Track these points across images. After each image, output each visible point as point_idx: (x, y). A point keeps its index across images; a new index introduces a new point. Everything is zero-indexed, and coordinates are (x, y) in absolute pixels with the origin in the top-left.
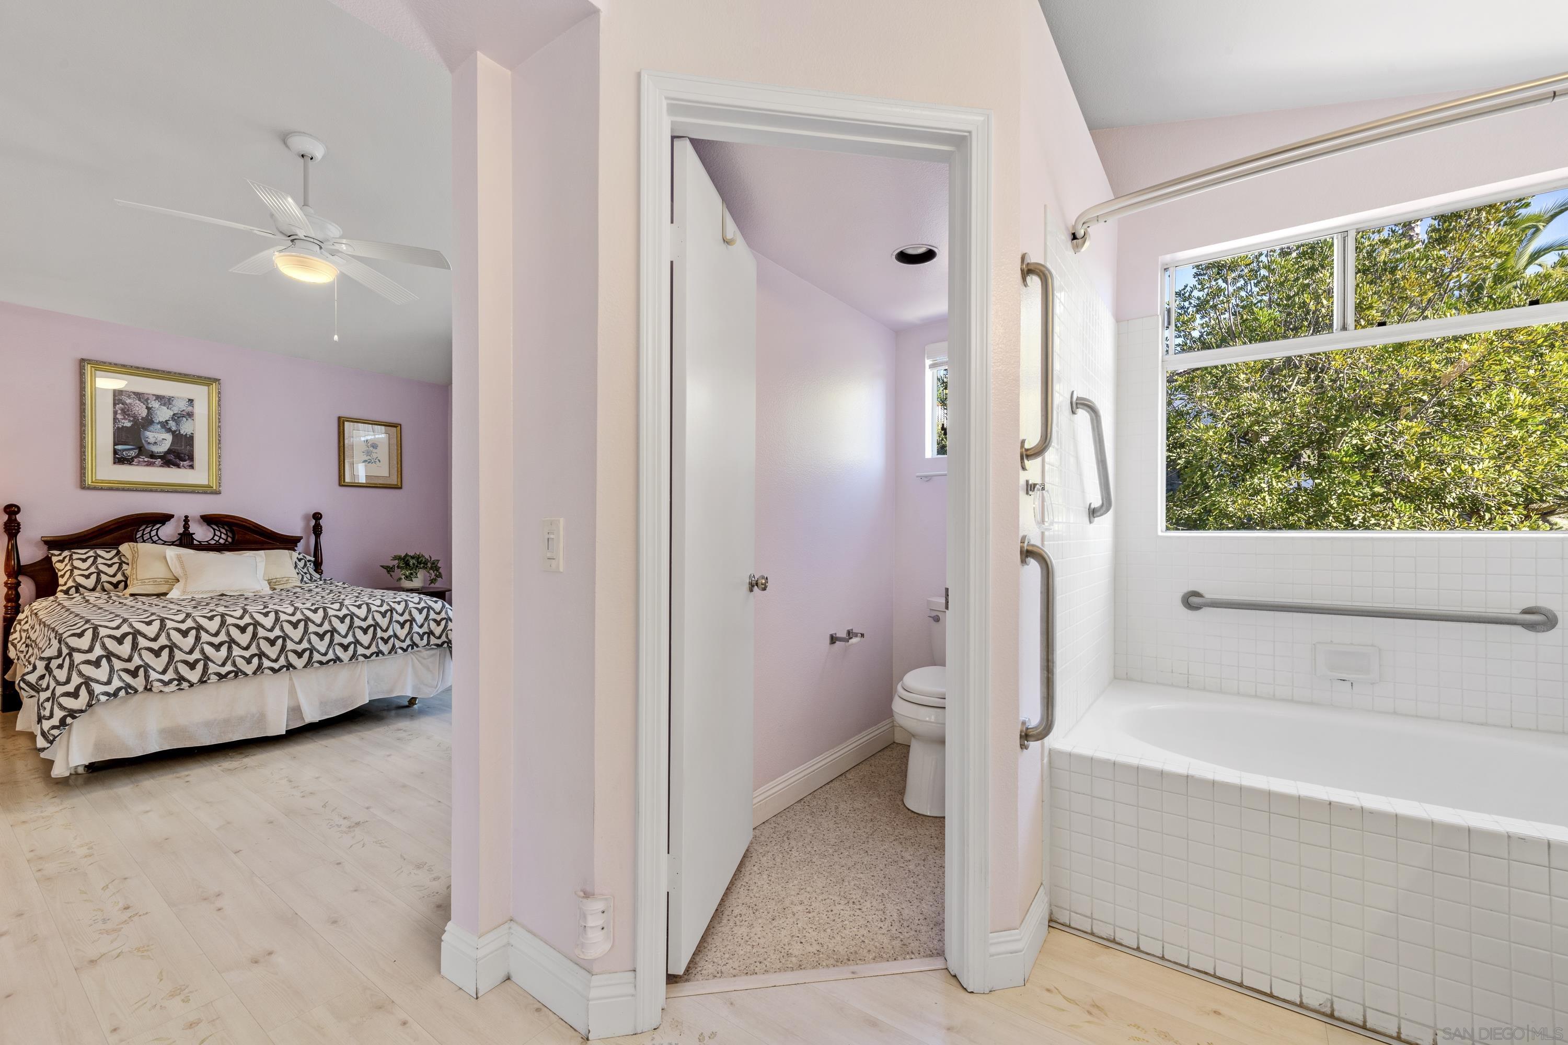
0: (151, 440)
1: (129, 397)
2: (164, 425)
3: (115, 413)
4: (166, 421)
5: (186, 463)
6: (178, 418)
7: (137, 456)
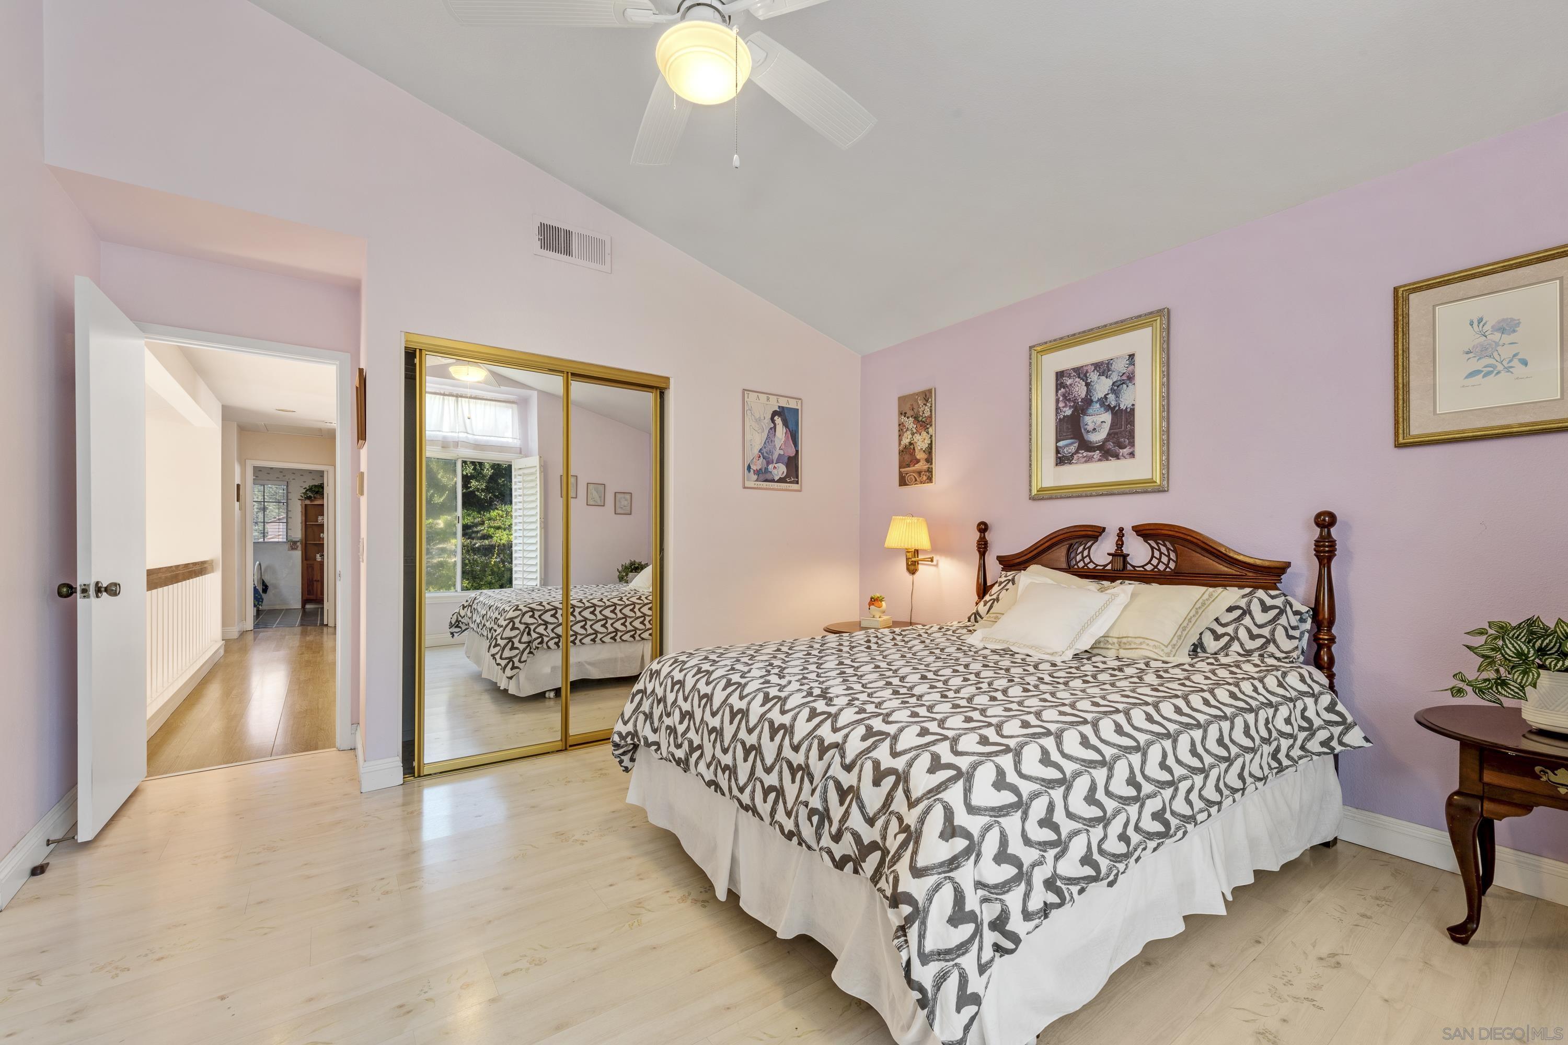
0: (1090, 427)
2: (1103, 401)
3: (1057, 401)
4: (1105, 396)
5: (1126, 451)
6: (1118, 387)
7: (1077, 452)
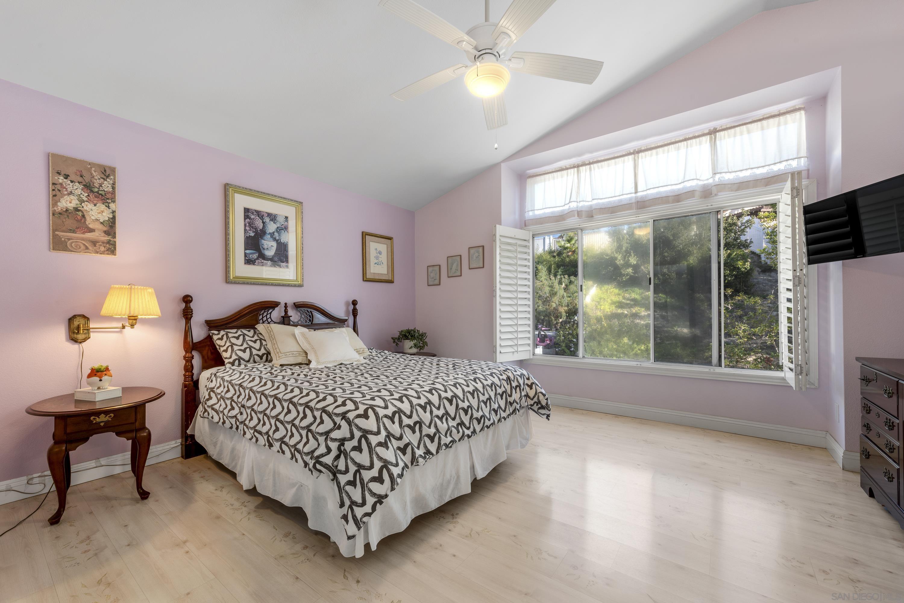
0: (265, 247)
1: (253, 213)
2: (272, 234)
3: (245, 225)
4: (273, 232)
5: (284, 264)
6: (280, 230)
7: (257, 259)
